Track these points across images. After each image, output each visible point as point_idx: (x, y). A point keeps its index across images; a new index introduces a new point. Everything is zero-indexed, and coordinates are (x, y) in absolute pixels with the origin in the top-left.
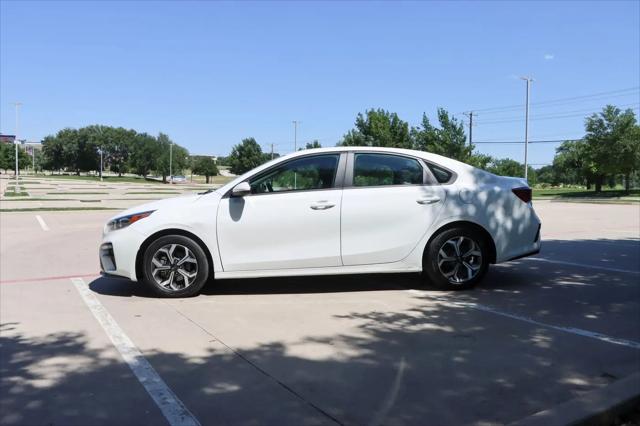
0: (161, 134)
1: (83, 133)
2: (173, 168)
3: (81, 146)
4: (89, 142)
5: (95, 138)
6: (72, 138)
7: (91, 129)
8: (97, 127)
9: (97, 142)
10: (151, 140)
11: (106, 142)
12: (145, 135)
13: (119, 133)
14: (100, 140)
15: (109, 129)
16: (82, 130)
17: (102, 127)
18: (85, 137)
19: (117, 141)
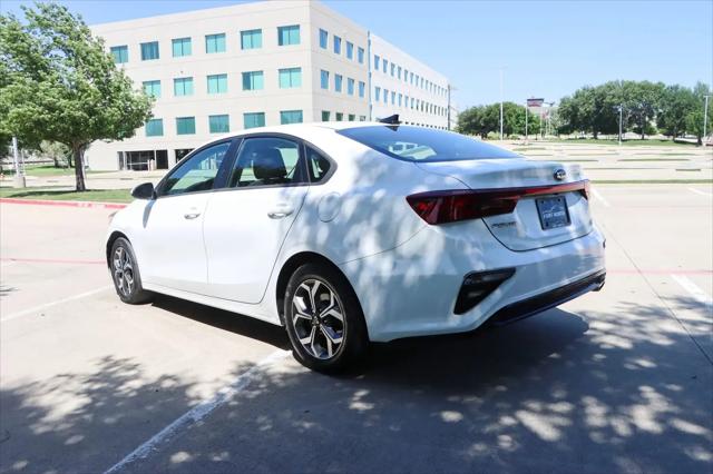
0: (699, 84)
1: (600, 91)
2: (708, 127)
3: (599, 105)
4: (607, 100)
5: (614, 96)
6: (588, 98)
7: (610, 87)
8: (617, 83)
9: (615, 100)
10: (685, 93)
11: (627, 99)
12: (676, 88)
13: (643, 88)
14: (619, 98)
15: (631, 83)
16: (600, 87)
17: (623, 82)
18: (603, 96)
19: (639, 97)
